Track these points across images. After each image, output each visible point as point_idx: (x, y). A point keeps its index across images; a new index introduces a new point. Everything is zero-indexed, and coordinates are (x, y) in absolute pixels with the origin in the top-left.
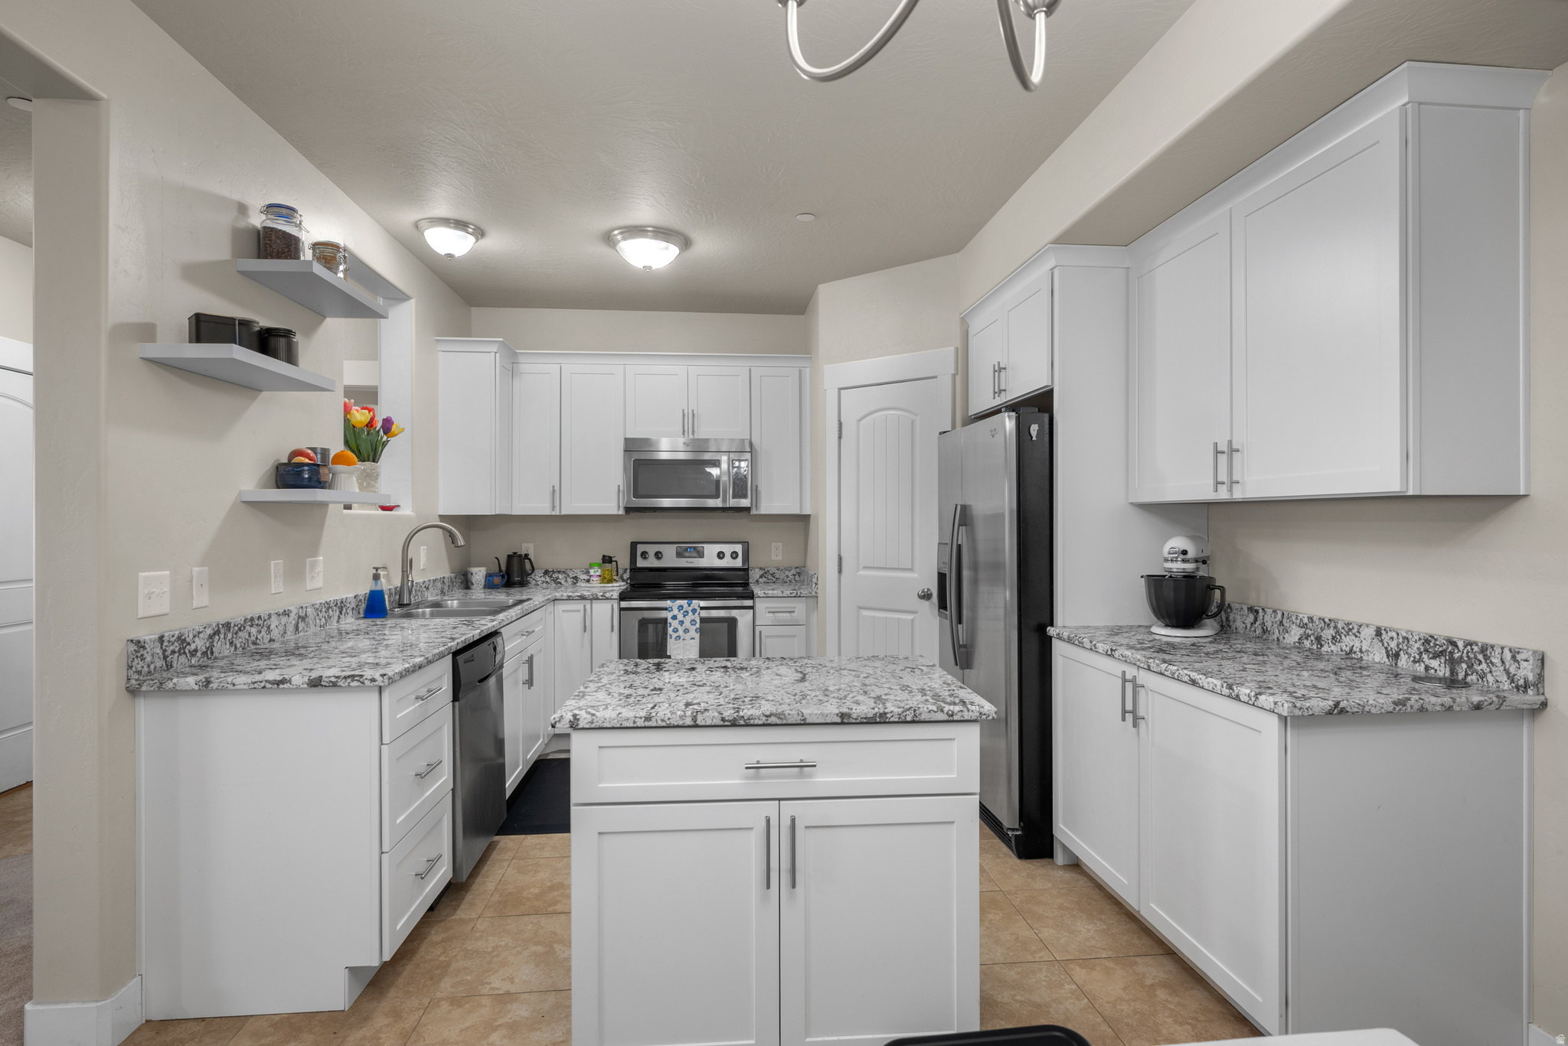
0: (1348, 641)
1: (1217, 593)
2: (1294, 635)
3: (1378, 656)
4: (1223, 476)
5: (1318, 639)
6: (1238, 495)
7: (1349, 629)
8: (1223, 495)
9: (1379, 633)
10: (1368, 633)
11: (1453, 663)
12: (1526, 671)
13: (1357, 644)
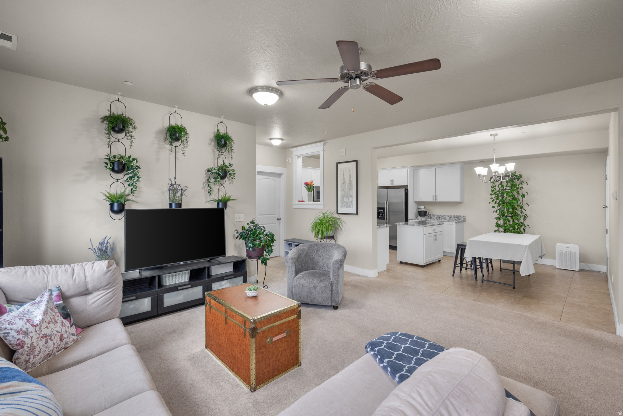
0: (444, 217)
1: (427, 213)
2: (436, 217)
3: (448, 218)
4: (434, 199)
5: (439, 217)
6: (436, 201)
7: (444, 216)
8: (434, 201)
9: (448, 216)
10: (447, 216)
11: (457, 218)
12: (464, 218)
13: (445, 217)
